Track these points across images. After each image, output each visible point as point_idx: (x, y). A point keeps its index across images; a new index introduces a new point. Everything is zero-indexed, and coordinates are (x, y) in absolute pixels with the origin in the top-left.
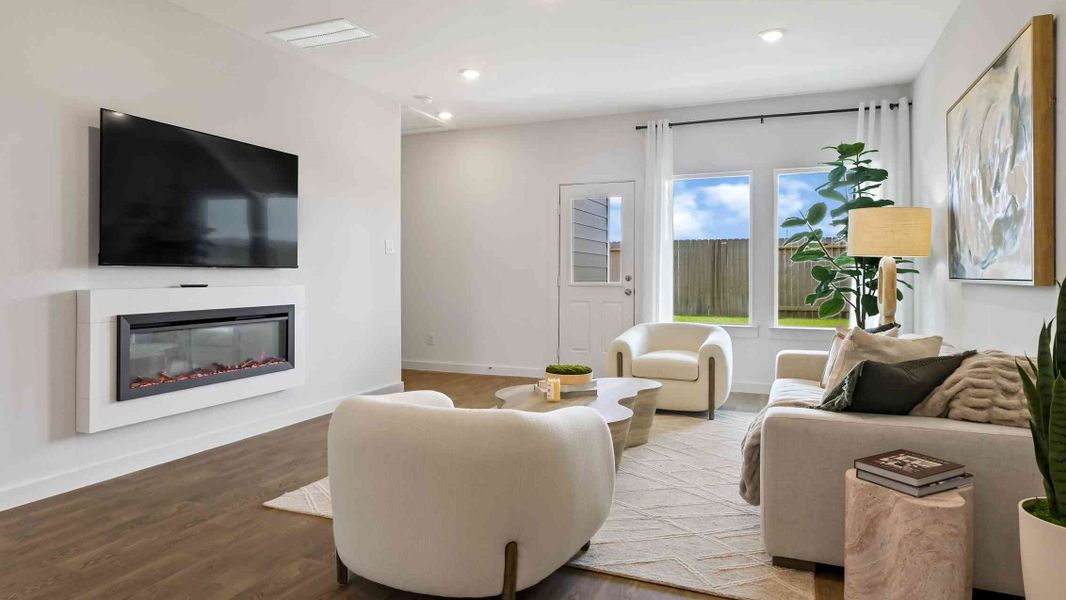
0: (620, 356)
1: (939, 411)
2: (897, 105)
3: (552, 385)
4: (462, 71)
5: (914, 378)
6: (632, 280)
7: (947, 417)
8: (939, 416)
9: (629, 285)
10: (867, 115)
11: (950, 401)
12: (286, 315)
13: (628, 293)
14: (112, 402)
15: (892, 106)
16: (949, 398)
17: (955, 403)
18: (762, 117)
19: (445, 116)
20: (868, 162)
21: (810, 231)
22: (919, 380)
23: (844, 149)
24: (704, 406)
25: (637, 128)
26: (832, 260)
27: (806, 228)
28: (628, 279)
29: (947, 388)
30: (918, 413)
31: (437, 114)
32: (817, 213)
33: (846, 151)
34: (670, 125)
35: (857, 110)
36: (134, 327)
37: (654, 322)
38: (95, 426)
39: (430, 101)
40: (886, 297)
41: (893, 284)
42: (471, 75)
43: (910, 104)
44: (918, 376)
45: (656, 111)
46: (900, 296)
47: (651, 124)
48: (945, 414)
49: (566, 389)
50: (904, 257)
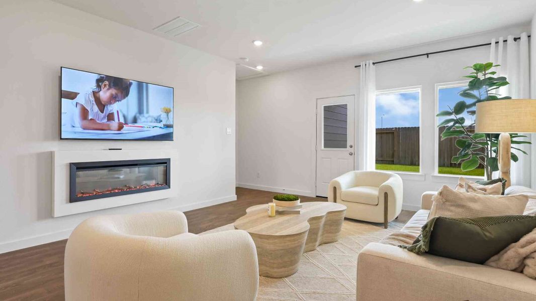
0: (335, 189)
1: (514, 265)
2: (520, 38)
3: (270, 207)
4: (253, 41)
5: (488, 234)
6: (353, 148)
7: (522, 272)
8: (515, 270)
9: (351, 150)
10: (497, 47)
11: (525, 258)
12: (166, 163)
13: (351, 154)
14: (67, 203)
15: (515, 39)
16: (524, 256)
17: (528, 262)
18: (427, 55)
19: (260, 68)
20: (493, 73)
21: (455, 119)
22: (493, 237)
23: (478, 67)
24: (382, 220)
25: (356, 67)
26: (470, 136)
27: (453, 117)
28: (351, 147)
29: (523, 247)
30: (493, 264)
31: (255, 67)
32: (460, 108)
33: (479, 68)
34: (374, 63)
35: (490, 44)
36: (78, 168)
37: (365, 171)
38: (57, 214)
39: (247, 60)
40: (502, 159)
41: (508, 151)
42: (258, 43)
43: (529, 36)
44: (492, 232)
45: (364, 56)
46: (515, 158)
47: (362, 64)
48: (520, 269)
49: (281, 209)
50: (519, 134)
